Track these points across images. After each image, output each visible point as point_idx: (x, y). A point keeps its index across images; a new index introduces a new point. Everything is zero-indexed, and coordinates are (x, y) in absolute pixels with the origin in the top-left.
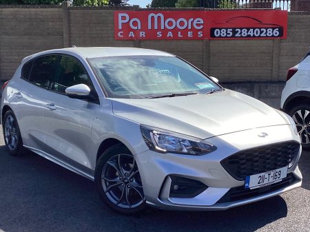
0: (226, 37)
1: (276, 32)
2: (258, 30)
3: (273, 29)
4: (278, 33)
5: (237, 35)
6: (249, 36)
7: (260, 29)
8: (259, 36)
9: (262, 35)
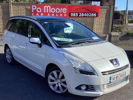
0: (75, 16)
1: (95, 15)
2: (88, 14)
3: (94, 13)
4: (96, 15)
5: (80, 16)
6: (84, 16)
7: (89, 13)
8: (88, 16)
9: (89, 16)
